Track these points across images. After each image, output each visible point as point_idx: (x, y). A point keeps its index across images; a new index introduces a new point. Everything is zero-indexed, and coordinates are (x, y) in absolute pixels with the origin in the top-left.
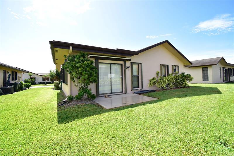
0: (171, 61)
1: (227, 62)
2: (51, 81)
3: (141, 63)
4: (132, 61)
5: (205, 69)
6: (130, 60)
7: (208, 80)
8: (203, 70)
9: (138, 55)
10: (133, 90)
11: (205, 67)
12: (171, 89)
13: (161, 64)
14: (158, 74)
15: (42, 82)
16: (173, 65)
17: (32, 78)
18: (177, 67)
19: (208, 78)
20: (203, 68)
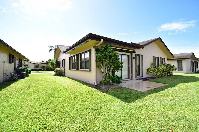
0: (160, 54)
1: (195, 57)
2: (42, 69)
3: (141, 55)
4: (137, 53)
5: (179, 62)
6: (135, 52)
7: (182, 71)
8: (178, 63)
9: (143, 48)
10: (137, 77)
11: (180, 60)
12: (163, 76)
13: (154, 57)
14: (152, 64)
15: (34, 69)
16: (161, 57)
17: (26, 66)
18: (163, 59)
19: (182, 69)
20: (178, 61)
